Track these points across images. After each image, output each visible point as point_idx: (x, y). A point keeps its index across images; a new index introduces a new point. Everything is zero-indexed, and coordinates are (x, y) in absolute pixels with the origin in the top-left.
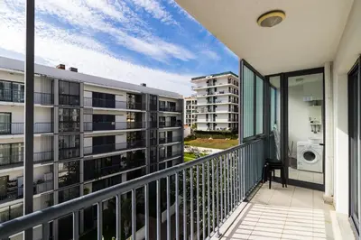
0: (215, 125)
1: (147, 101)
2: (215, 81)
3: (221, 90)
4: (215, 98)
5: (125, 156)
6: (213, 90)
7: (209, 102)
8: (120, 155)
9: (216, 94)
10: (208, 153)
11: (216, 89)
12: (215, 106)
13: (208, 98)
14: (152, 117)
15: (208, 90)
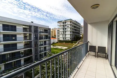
0: (66, 38)
1: (33, 29)
2: (66, 22)
3: (68, 26)
4: (66, 29)
5: (23, 52)
6: (65, 26)
7: (64, 30)
8: (20, 52)
9: (66, 27)
10: (62, 48)
11: (66, 25)
12: (66, 32)
13: (63, 29)
14: (35, 35)
15: (63, 26)
